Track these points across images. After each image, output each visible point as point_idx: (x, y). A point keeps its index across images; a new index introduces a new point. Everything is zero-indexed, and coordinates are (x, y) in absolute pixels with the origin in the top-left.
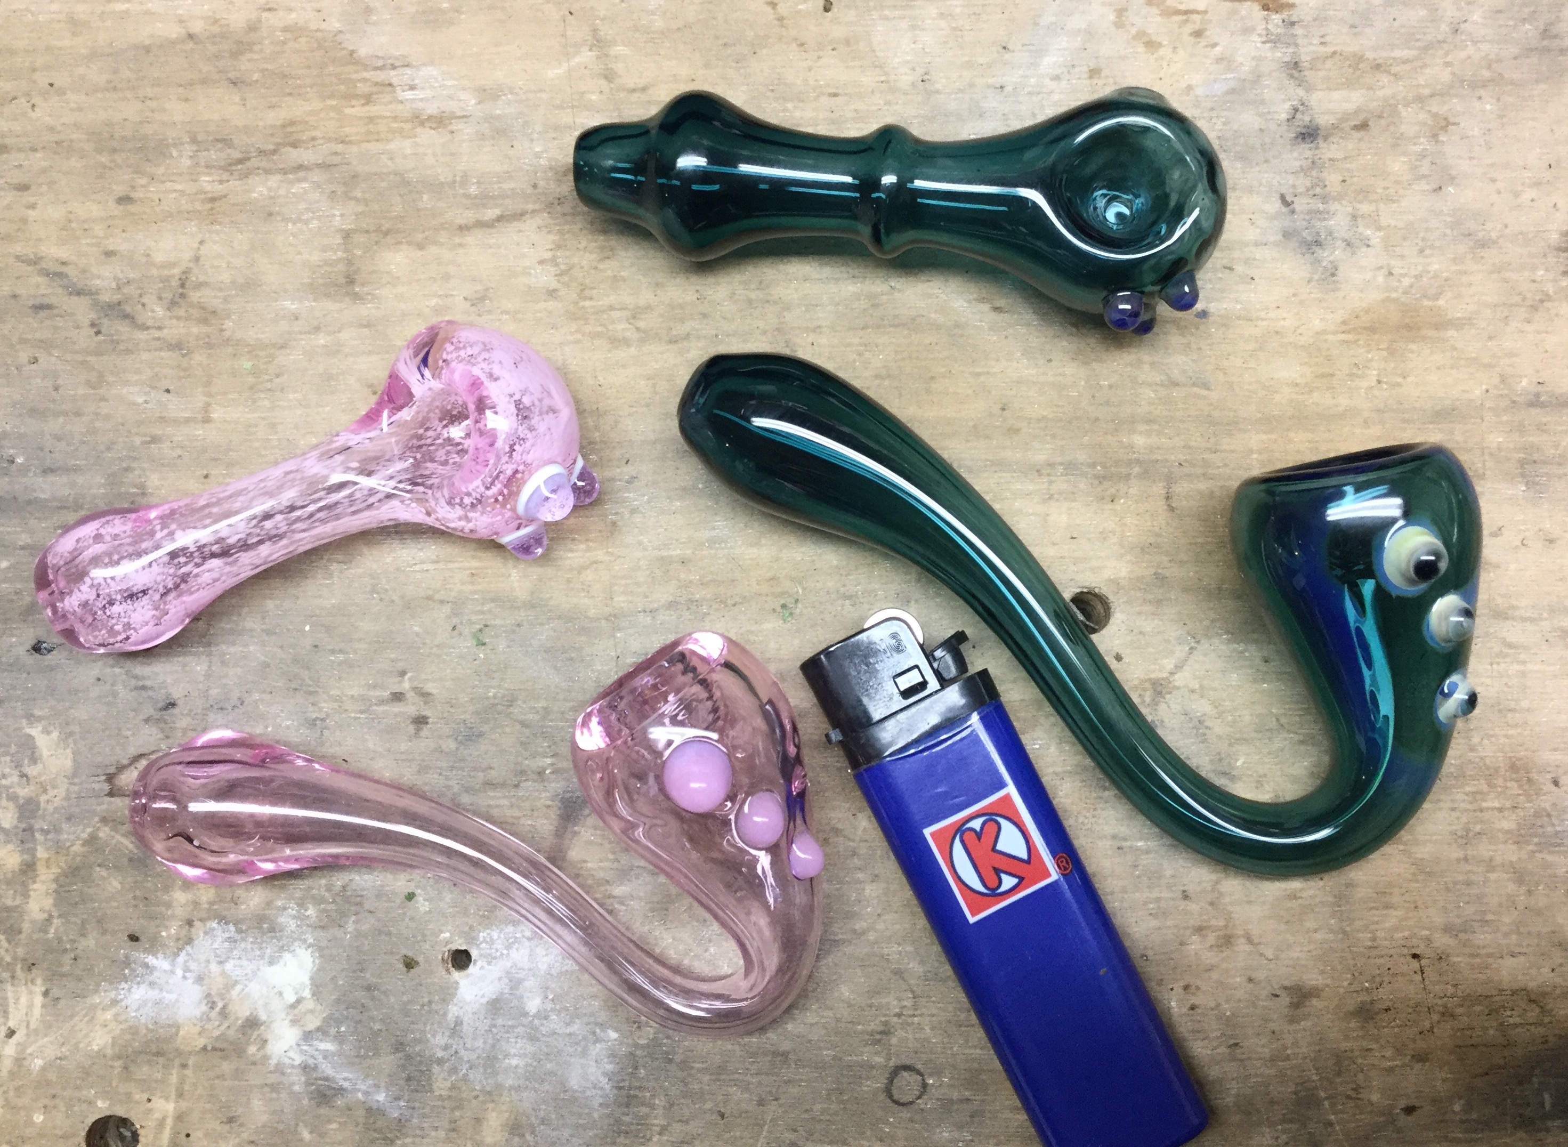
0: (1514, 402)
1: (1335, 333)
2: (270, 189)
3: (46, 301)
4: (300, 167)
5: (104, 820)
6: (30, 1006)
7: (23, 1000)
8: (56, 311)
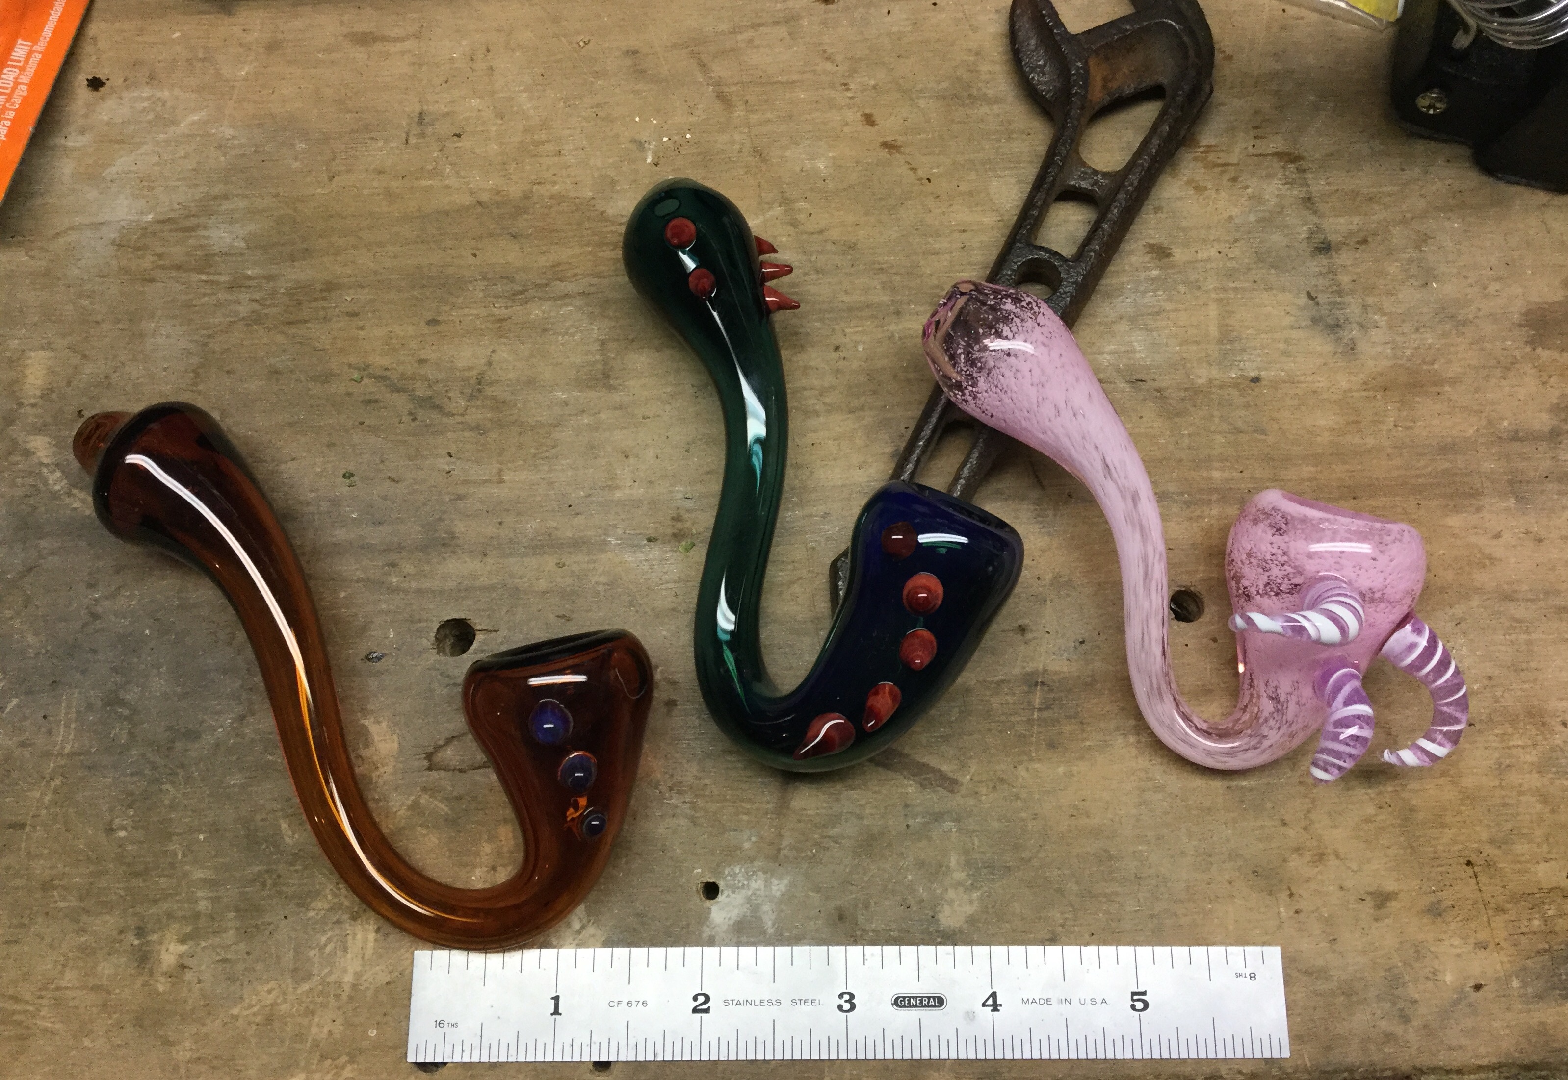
0: (1500, 438)
1: (1358, 391)
2: (544, 312)
3: (372, 397)
4: (567, 296)
5: (424, 789)
6: (365, 941)
7: (359, 936)
8: (381, 404)
